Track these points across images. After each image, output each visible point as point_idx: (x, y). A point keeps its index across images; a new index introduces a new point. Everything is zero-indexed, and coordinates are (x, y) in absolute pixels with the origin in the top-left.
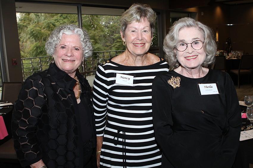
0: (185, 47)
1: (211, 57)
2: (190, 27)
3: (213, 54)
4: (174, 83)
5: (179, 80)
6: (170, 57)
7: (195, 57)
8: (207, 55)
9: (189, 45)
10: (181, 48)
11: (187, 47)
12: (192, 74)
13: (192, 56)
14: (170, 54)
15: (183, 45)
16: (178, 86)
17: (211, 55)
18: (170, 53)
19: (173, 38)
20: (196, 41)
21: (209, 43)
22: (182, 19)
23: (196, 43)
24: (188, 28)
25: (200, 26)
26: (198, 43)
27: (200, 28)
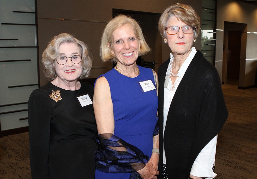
0: (65, 61)
1: (88, 71)
2: (70, 43)
3: (89, 68)
4: (56, 97)
5: (60, 93)
6: (49, 69)
7: (73, 71)
8: (83, 69)
9: (69, 59)
10: (61, 62)
11: (67, 60)
12: (70, 87)
13: (71, 70)
14: (49, 68)
15: (63, 59)
16: (60, 99)
17: (87, 69)
18: (49, 66)
19: (53, 52)
20: (75, 55)
21: (86, 59)
22: (62, 34)
23: (75, 58)
24: (68, 43)
25: (78, 42)
26: (77, 58)
27: (78, 44)
